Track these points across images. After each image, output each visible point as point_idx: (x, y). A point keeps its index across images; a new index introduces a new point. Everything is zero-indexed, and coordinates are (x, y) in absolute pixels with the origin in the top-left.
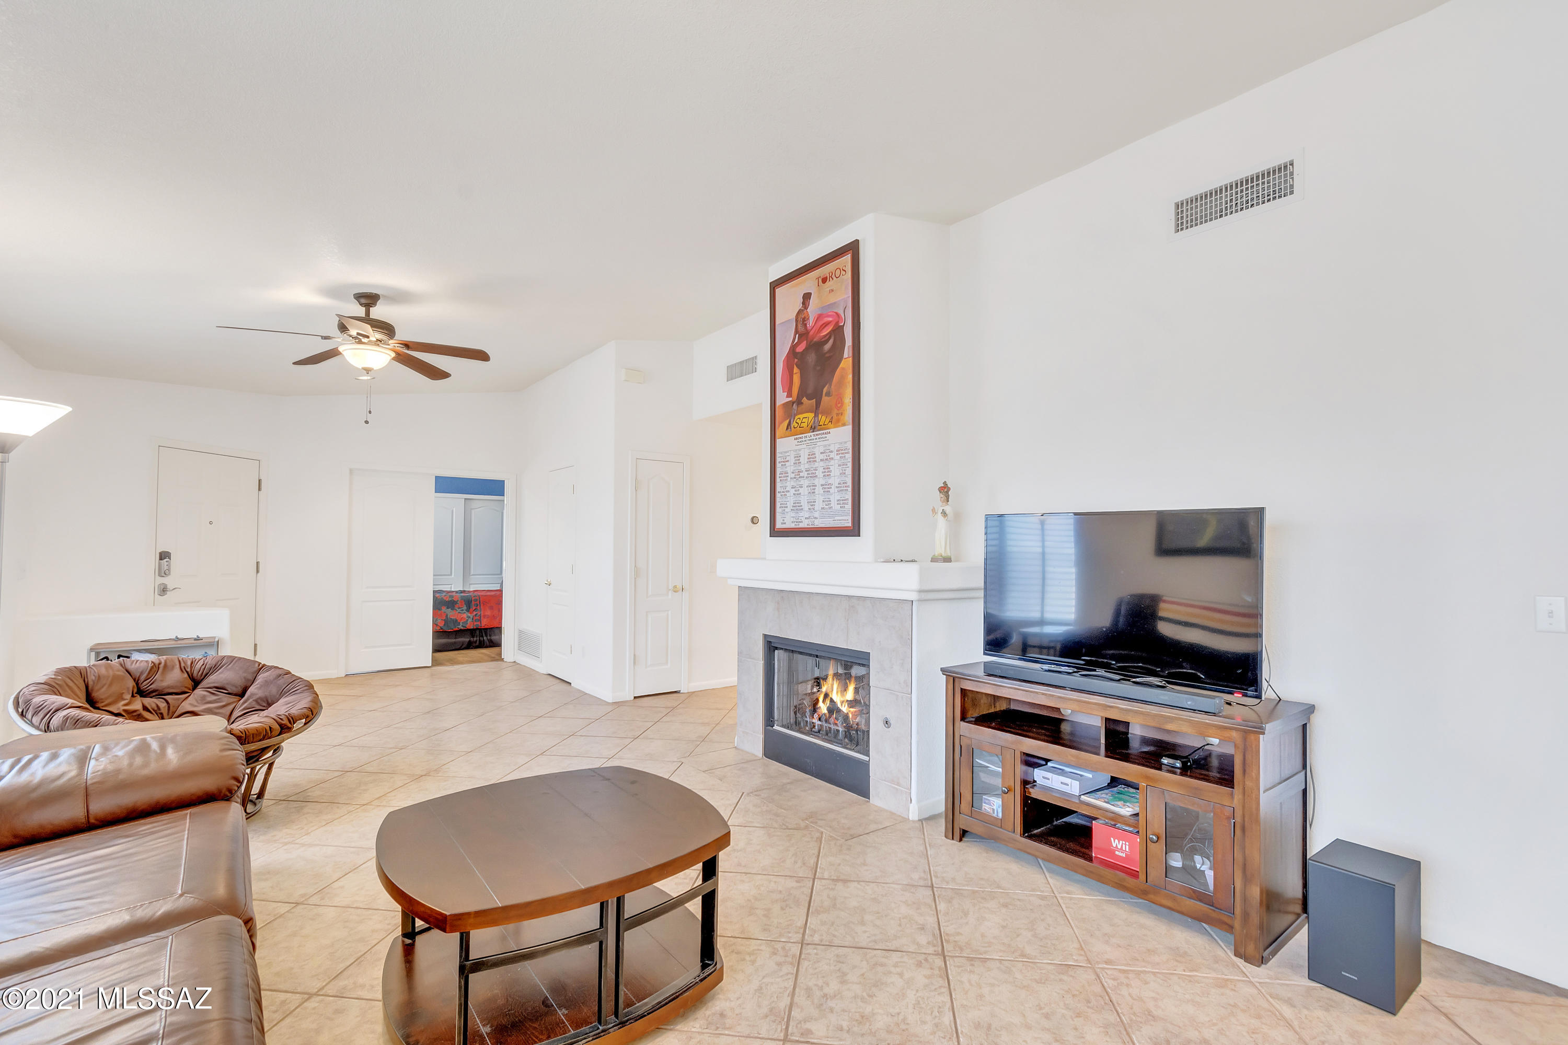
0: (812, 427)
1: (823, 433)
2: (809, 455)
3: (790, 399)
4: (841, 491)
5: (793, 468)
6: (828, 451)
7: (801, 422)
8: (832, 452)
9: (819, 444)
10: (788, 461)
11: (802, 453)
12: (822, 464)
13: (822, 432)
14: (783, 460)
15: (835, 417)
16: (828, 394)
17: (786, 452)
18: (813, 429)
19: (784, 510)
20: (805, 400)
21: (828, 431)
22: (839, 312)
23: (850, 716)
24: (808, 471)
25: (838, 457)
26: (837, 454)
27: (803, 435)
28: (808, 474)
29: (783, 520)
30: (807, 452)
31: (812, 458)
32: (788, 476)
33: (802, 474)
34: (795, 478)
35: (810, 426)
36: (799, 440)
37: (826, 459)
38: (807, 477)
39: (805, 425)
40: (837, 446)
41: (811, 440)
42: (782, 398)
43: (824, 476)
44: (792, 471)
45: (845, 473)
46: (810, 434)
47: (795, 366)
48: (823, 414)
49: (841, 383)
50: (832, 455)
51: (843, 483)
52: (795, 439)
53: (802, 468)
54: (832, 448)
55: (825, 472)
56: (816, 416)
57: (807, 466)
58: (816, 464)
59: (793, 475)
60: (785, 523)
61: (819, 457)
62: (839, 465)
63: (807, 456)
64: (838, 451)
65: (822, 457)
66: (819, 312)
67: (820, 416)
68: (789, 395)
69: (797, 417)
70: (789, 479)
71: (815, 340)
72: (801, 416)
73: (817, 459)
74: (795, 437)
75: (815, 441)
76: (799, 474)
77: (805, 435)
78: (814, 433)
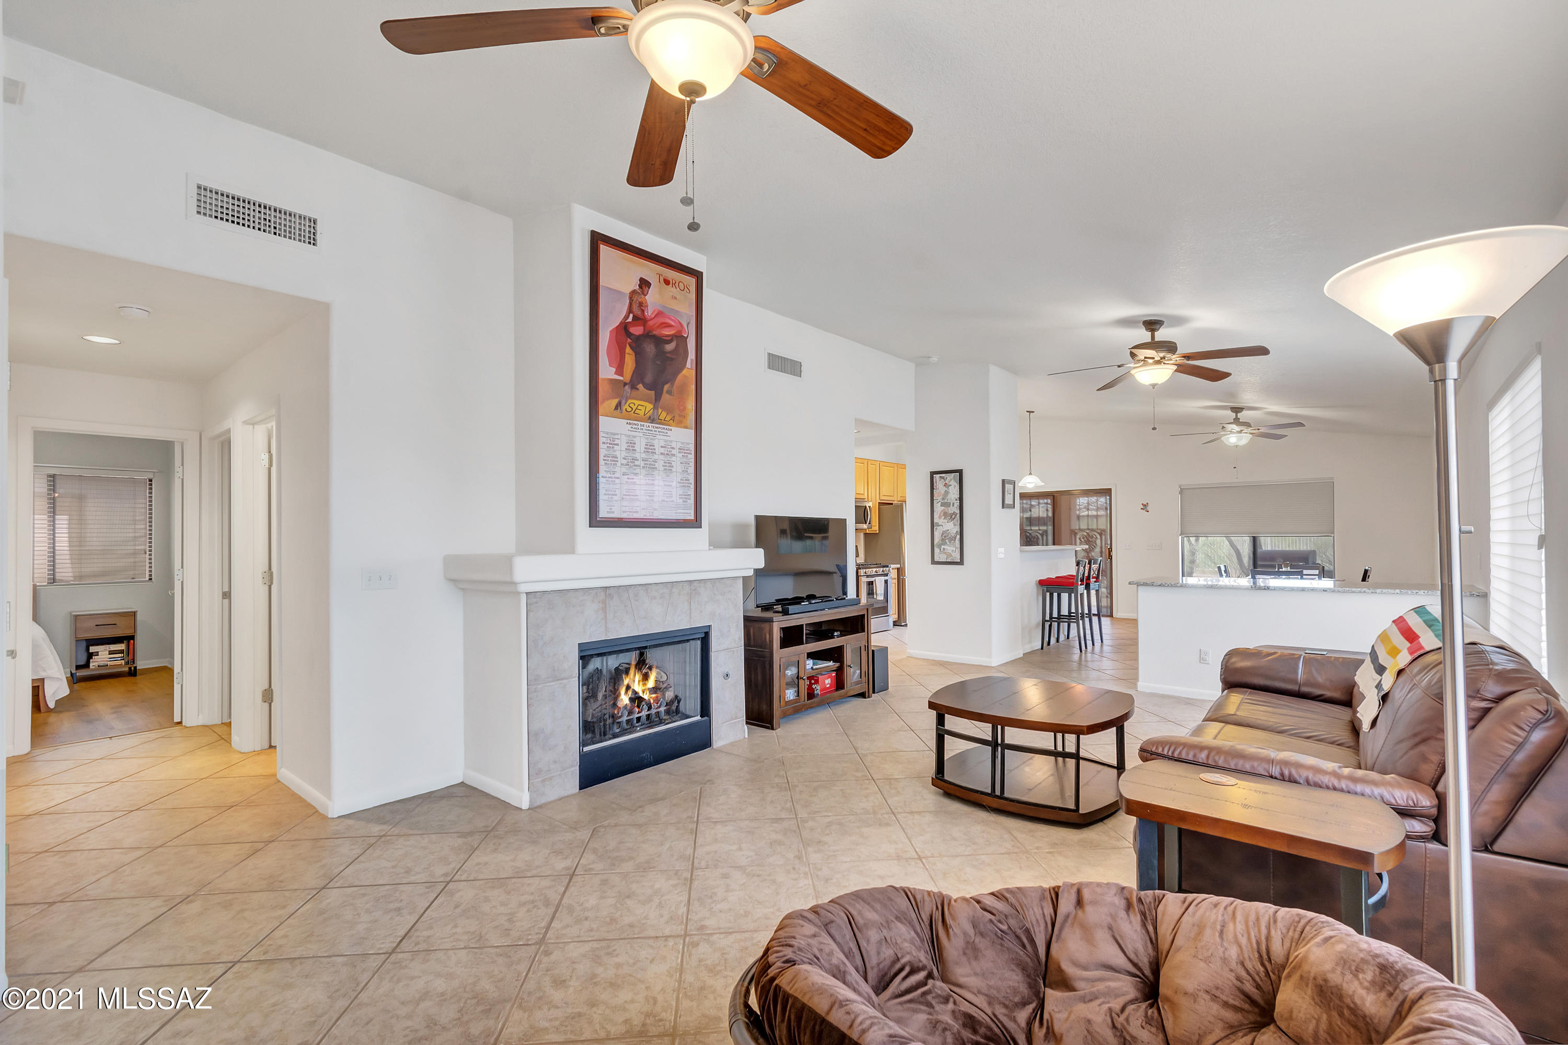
0: (650, 417)
1: (664, 428)
2: (646, 445)
3: (621, 378)
4: (683, 486)
5: (624, 454)
6: (669, 447)
7: (637, 409)
8: (673, 448)
9: (658, 437)
10: (617, 445)
11: (637, 440)
12: (662, 457)
13: (663, 426)
14: (609, 441)
15: (677, 418)
16: (669, 392)
17: (614, 434)
18: (652, 420)
19: (612, 498)
20: (640, 386)
21: (670, 428)
22: (682, 322)
23: (652, 701)
24: (646, 461)
25: (681, 455)
26: (680, 452)
27: (639, 423)
28: (645, 464)
29: (611, 509)
30: (644, 441)
31: (650, 449)
32: (617, 461)
33: (636, 463)
34: (628, 465)
35: (648, 415)
36: (634, 426)
37: (667, 454)
38: (644, 467)
39: (642, 413)
40: (679, 445)
41: (648, 430)
42: (607, 371)
43: (665, 469)
44: (623, 456)
45: (687, 471)
46: (648, 424)
47: (628, 345)
48: (664, 409)
49: (683, 389)
50: (674, 452)
51: (686, 480)
52: (627, 423)
53: (637, 455)
54: (674, 445)
55: (665, 466)
56: (655, 408)
57: (644, 456)
58: (656, 457)
59: (625, 462)
60: (613, 512)
61: (658, 450)
62: (681, 463)
63: (643, 446)
64: (679, 449)
65: (662, 450)
66: (661, 309)
67: (660, 411)
68: (620, 371)
69: (630, 401)
70: (619, 464)
71: (654, 332)
72: (637, 402)
73: (657, 451)
74: (629, 421)
75: (653, 432)
76: (634, 462)
77: (643, 423)
78: (653, 425)
